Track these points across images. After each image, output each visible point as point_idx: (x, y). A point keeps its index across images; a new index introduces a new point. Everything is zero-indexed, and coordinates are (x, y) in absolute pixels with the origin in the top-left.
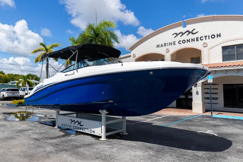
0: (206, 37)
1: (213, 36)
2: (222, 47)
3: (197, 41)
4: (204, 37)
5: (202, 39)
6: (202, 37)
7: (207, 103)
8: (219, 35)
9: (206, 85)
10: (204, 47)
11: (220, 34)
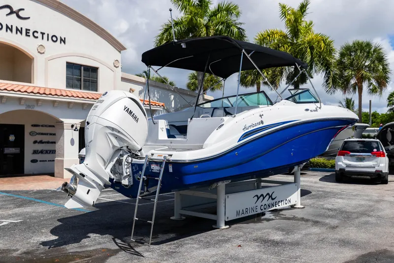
0: (43, 34)
1: (54, 38)
2: (67, 63)
3: (26, 35)
4: (39, 33)
5: (36, 34)
6: (37, 32)
7: (40, 161)
8: (63, 41)
9: (40, 127)
10: (39, 52)
11: (65, 38)
